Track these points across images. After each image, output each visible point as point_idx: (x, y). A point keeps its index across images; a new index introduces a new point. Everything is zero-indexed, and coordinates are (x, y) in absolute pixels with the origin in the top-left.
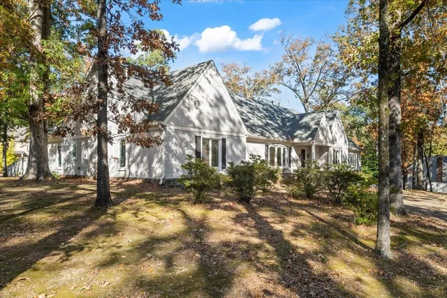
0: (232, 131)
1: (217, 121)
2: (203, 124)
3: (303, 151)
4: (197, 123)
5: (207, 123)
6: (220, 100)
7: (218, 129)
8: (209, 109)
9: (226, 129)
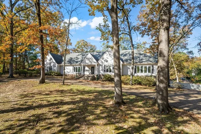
0: (54, 64)
1: (50, 63)
2: (47, 64)
3: (92, 67)
4: (46, 64)
5: (48, 64)
6: (51, 59)
7: (50, 65)
8: (49, 61)
9: (52, 64)
